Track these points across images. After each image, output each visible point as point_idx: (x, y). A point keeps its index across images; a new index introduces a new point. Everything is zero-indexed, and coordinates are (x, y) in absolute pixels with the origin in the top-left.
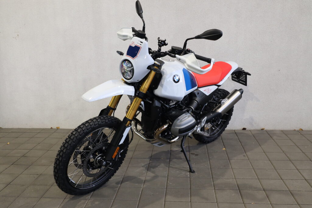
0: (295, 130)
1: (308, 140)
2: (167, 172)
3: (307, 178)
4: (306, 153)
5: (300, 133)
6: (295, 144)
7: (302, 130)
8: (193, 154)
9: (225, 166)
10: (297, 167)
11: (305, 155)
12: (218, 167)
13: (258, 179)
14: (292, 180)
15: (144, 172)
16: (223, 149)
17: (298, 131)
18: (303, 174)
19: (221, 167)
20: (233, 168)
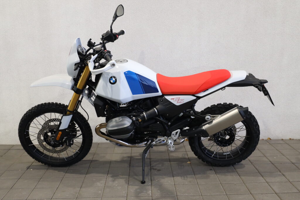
0: (263, 139)
1: (277, 150)
2: (126, 191)
3: (277, 191)
4: (275, 165)
5: (268, 142)
6: (263, 154)
7: (270, 139)
8: (156, 169)
9: (190, 182)
10: (267, 180)
11: (275, 166)
12: (182, 183)
13: (226, 195)
14: (262, 194)
15: (100, 192)
16: (188, 163)
17: (266, 140)
18: (273, 187)
19: (186, 183)
20: (198, 183)
